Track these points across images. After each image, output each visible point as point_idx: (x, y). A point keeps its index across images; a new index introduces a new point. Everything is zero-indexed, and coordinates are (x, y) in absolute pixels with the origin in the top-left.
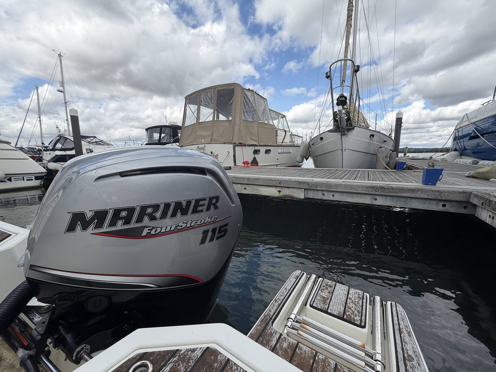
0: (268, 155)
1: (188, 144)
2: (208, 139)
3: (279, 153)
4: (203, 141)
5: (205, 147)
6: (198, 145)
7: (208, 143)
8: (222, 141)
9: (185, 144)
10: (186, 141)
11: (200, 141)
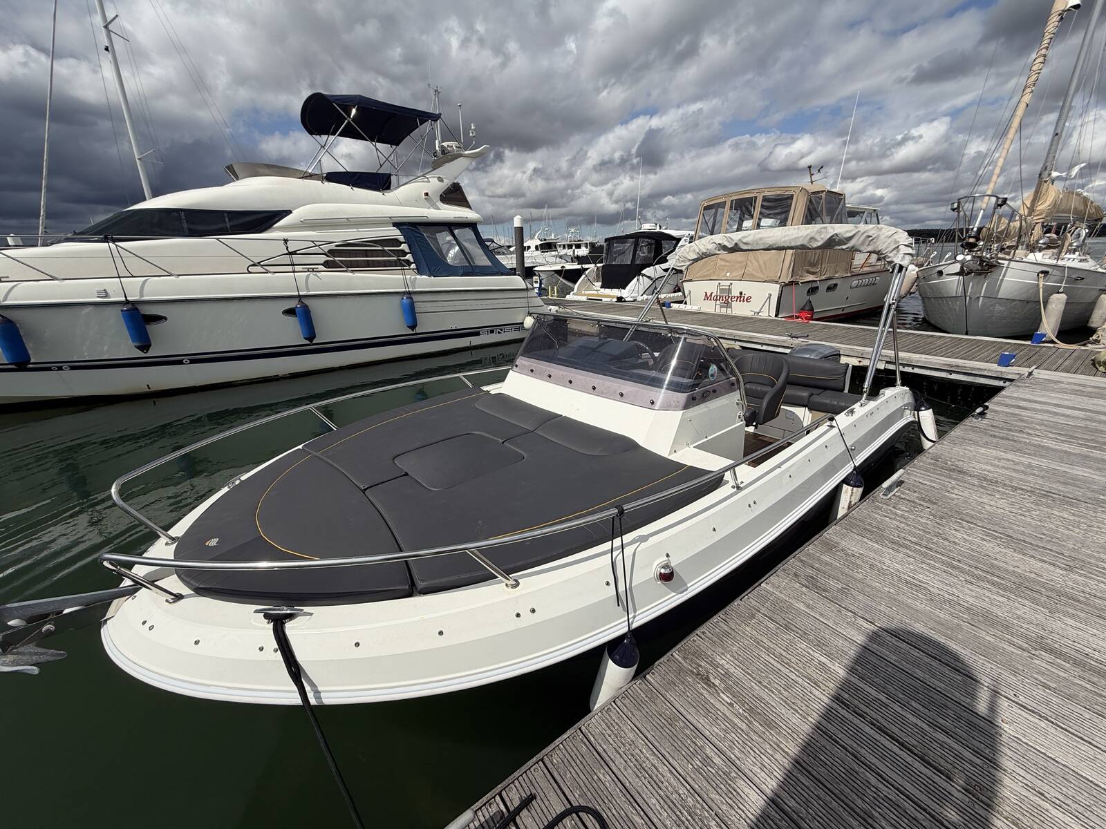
0: (831, 293)
1: (700, 277)
2: (739, 273)
3: (851, 288)
4: (728, 274)
5: (731, 284)
6: (720, 282)
7: (738, 278)
8: (759, 278)
9: (697, 278)
10: (698, 272)
11: (722, 274)
